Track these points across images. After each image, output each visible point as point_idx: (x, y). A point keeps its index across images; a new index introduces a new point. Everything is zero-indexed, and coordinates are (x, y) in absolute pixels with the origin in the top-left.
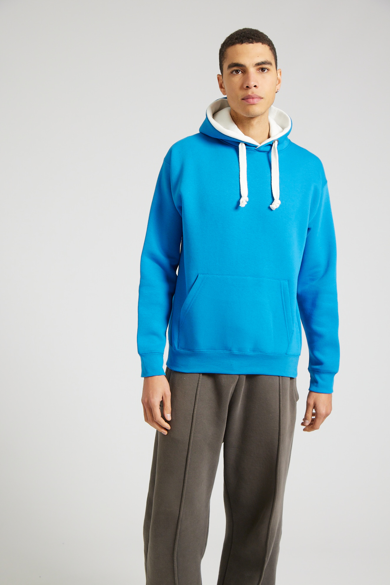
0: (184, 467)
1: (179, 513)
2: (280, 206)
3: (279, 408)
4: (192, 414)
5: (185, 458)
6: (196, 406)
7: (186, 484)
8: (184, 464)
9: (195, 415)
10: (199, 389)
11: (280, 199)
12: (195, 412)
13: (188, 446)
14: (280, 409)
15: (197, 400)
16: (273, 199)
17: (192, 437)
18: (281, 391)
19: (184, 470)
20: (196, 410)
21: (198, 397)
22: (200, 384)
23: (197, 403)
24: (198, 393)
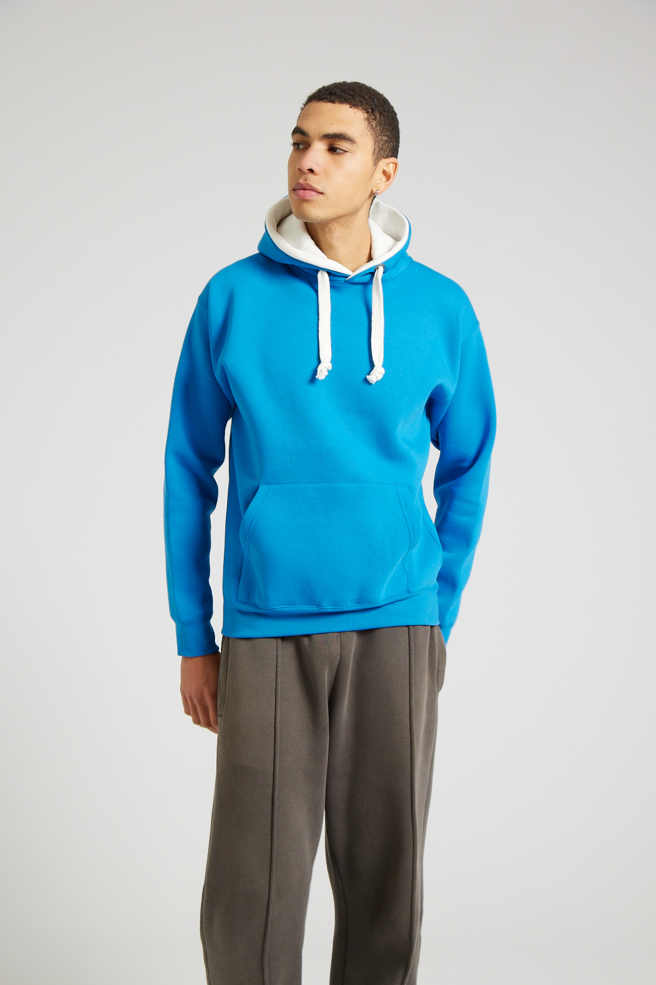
0: (270, 814)
1: (269, 890)
2: (384, 376)
3: (408, 705)
4: (273, 724)
5: (270, 800)
6: (278, 710)
7: (275, 842)
8: (270, 808)
9: (278, 725)
10: (279, 680)
11: (383, 366)
12: (278, 720)
13: (272, 778)
14: (411, 707)
15: (279, 700)
16: (372, 366)
17: (278, 762)
18: (413, 677)
19: (270, 818)
20: (278, 716)
21: (279, 695)
22: (279, 673)
23: (279, 705)
24: (279, 688)
